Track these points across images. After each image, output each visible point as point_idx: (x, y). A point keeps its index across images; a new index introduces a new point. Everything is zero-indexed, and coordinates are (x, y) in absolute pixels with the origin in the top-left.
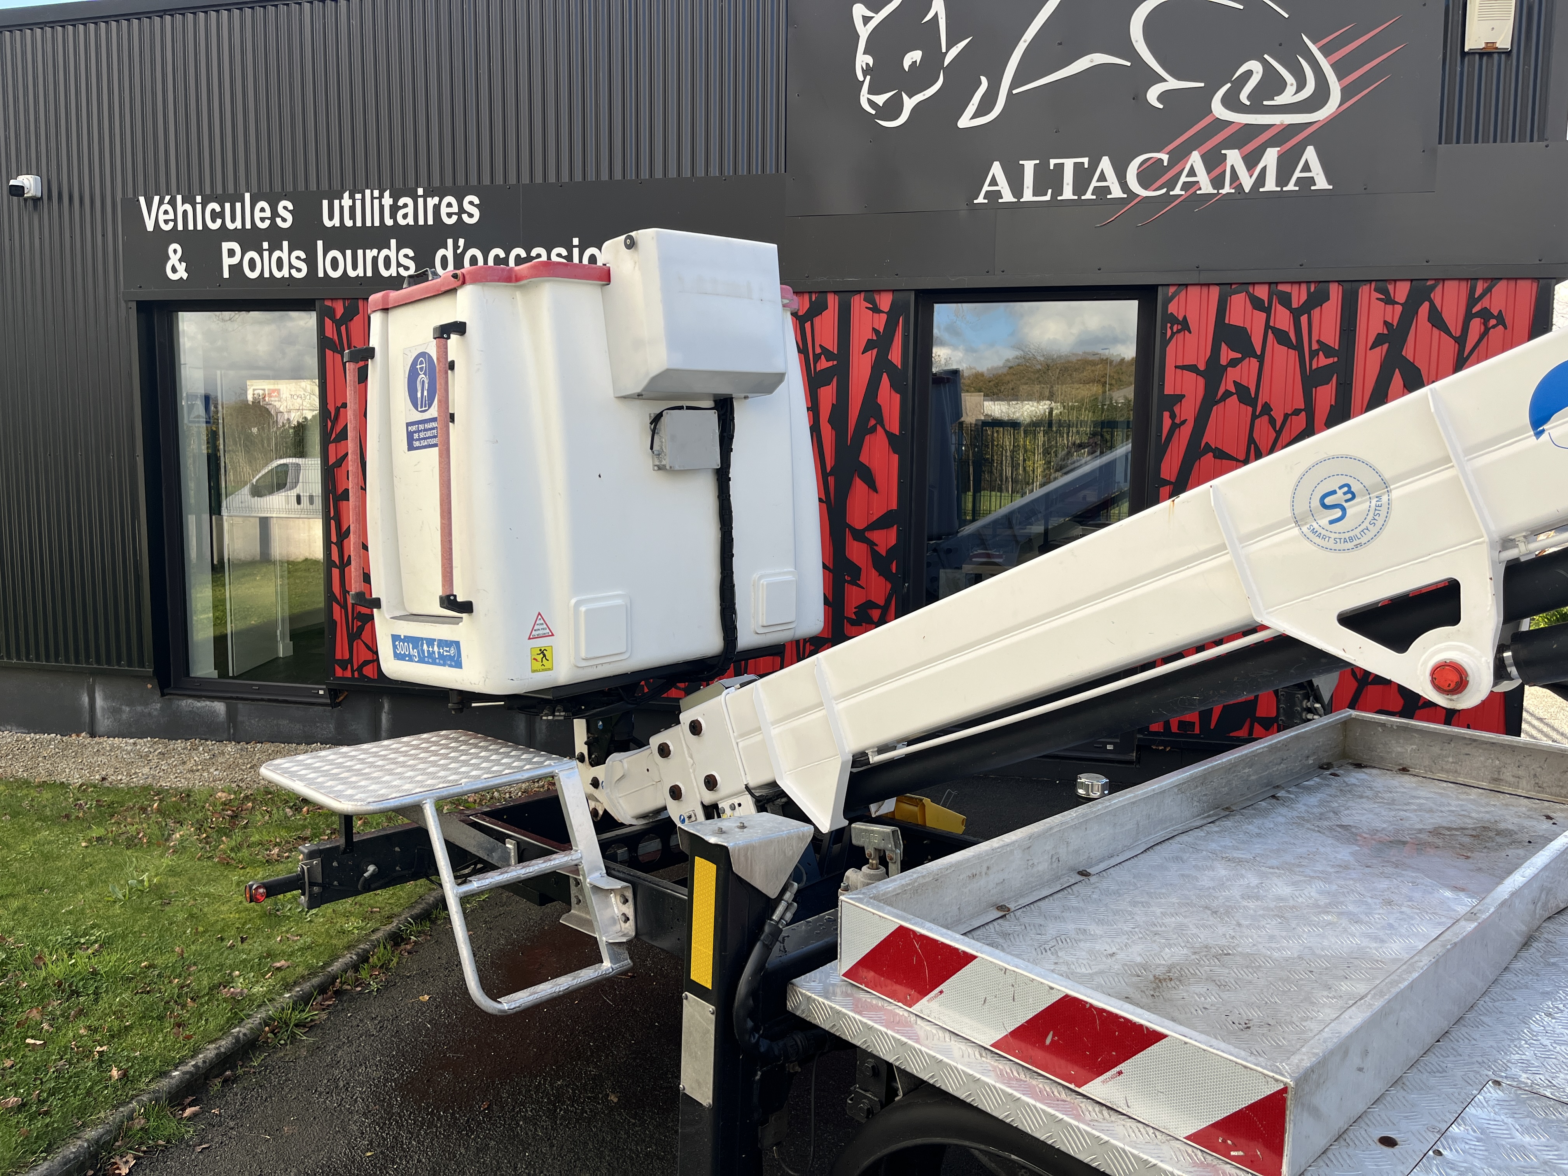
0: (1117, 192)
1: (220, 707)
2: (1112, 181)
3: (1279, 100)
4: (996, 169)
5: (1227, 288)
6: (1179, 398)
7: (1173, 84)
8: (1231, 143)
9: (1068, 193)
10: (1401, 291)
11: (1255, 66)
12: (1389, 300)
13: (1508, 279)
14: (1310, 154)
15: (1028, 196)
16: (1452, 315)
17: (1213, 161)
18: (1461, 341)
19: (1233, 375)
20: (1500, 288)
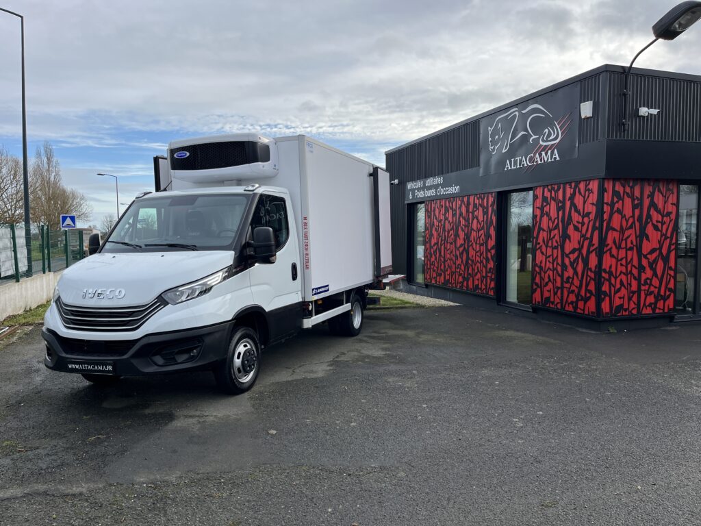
0: (526, 165)
1: (415, 287)
2: (525, 162)
3: (551, 138)
4: (508, 162)
5: (544, 187)
6: (536, 216)
7: (534, 137)
8: (543, 150)
9: (518, 167)
10: (573, 185)
11: (547, 130)
12: (571, 188)
13: (593, 180)
14: (556, 151)
15: (513, 168)
16: (582, 191)
17: (540, 155)
18: (584, 197)
19: (545, 209)
20: (591, 182)
